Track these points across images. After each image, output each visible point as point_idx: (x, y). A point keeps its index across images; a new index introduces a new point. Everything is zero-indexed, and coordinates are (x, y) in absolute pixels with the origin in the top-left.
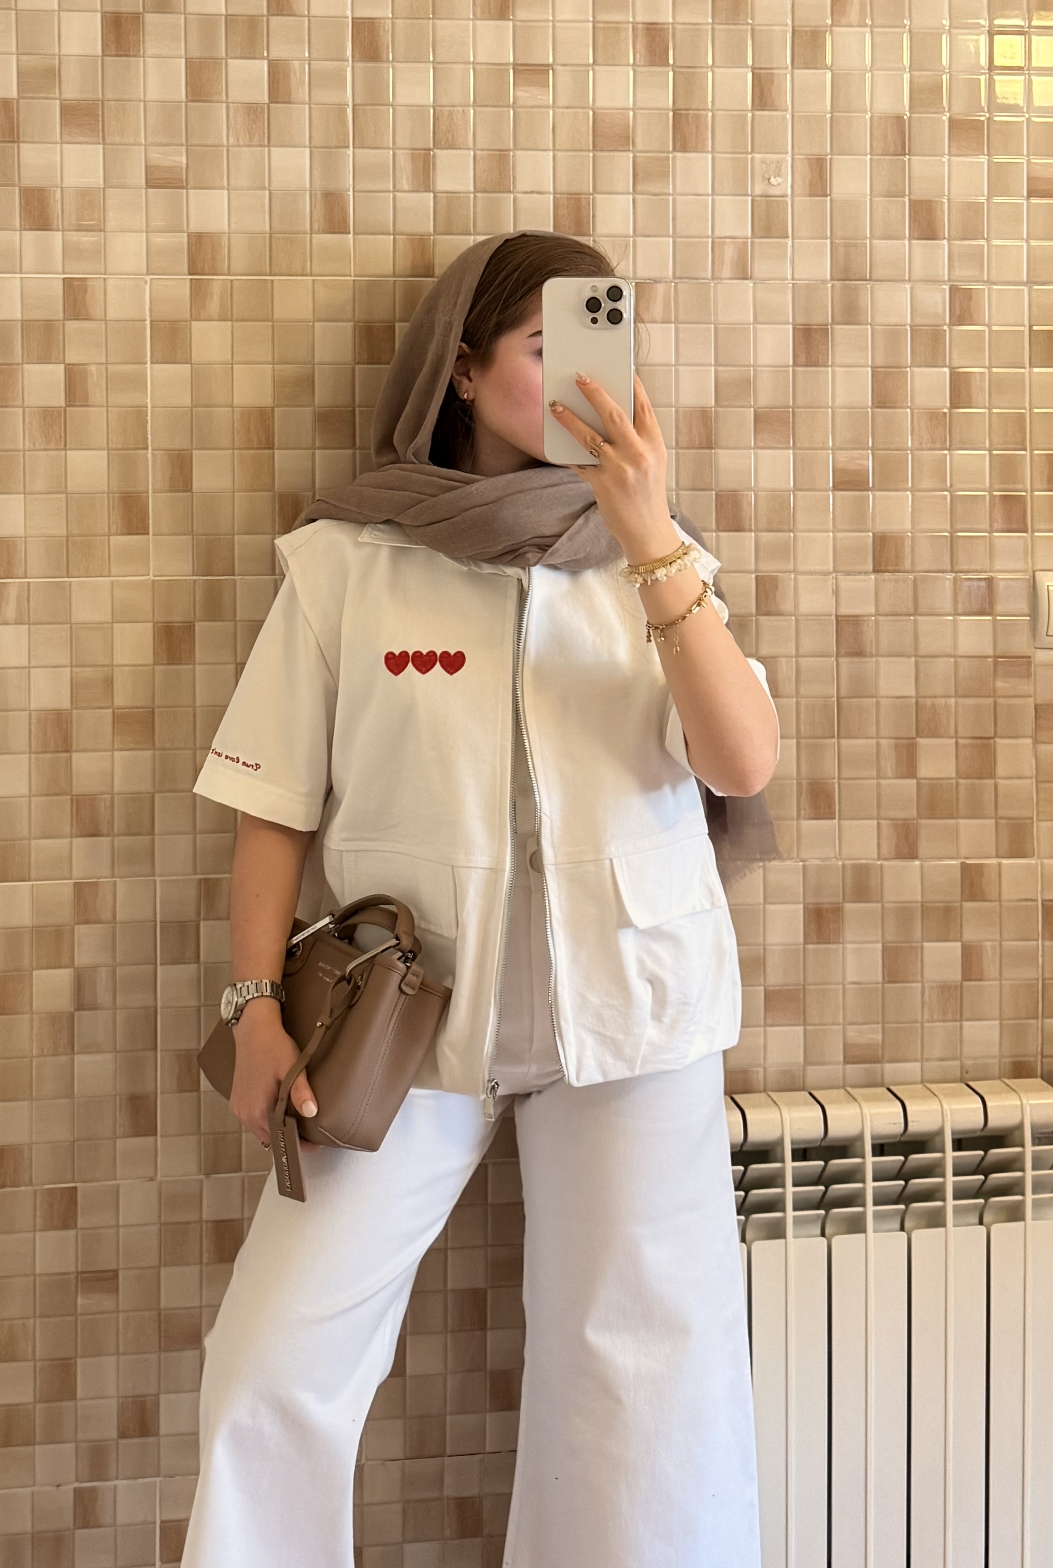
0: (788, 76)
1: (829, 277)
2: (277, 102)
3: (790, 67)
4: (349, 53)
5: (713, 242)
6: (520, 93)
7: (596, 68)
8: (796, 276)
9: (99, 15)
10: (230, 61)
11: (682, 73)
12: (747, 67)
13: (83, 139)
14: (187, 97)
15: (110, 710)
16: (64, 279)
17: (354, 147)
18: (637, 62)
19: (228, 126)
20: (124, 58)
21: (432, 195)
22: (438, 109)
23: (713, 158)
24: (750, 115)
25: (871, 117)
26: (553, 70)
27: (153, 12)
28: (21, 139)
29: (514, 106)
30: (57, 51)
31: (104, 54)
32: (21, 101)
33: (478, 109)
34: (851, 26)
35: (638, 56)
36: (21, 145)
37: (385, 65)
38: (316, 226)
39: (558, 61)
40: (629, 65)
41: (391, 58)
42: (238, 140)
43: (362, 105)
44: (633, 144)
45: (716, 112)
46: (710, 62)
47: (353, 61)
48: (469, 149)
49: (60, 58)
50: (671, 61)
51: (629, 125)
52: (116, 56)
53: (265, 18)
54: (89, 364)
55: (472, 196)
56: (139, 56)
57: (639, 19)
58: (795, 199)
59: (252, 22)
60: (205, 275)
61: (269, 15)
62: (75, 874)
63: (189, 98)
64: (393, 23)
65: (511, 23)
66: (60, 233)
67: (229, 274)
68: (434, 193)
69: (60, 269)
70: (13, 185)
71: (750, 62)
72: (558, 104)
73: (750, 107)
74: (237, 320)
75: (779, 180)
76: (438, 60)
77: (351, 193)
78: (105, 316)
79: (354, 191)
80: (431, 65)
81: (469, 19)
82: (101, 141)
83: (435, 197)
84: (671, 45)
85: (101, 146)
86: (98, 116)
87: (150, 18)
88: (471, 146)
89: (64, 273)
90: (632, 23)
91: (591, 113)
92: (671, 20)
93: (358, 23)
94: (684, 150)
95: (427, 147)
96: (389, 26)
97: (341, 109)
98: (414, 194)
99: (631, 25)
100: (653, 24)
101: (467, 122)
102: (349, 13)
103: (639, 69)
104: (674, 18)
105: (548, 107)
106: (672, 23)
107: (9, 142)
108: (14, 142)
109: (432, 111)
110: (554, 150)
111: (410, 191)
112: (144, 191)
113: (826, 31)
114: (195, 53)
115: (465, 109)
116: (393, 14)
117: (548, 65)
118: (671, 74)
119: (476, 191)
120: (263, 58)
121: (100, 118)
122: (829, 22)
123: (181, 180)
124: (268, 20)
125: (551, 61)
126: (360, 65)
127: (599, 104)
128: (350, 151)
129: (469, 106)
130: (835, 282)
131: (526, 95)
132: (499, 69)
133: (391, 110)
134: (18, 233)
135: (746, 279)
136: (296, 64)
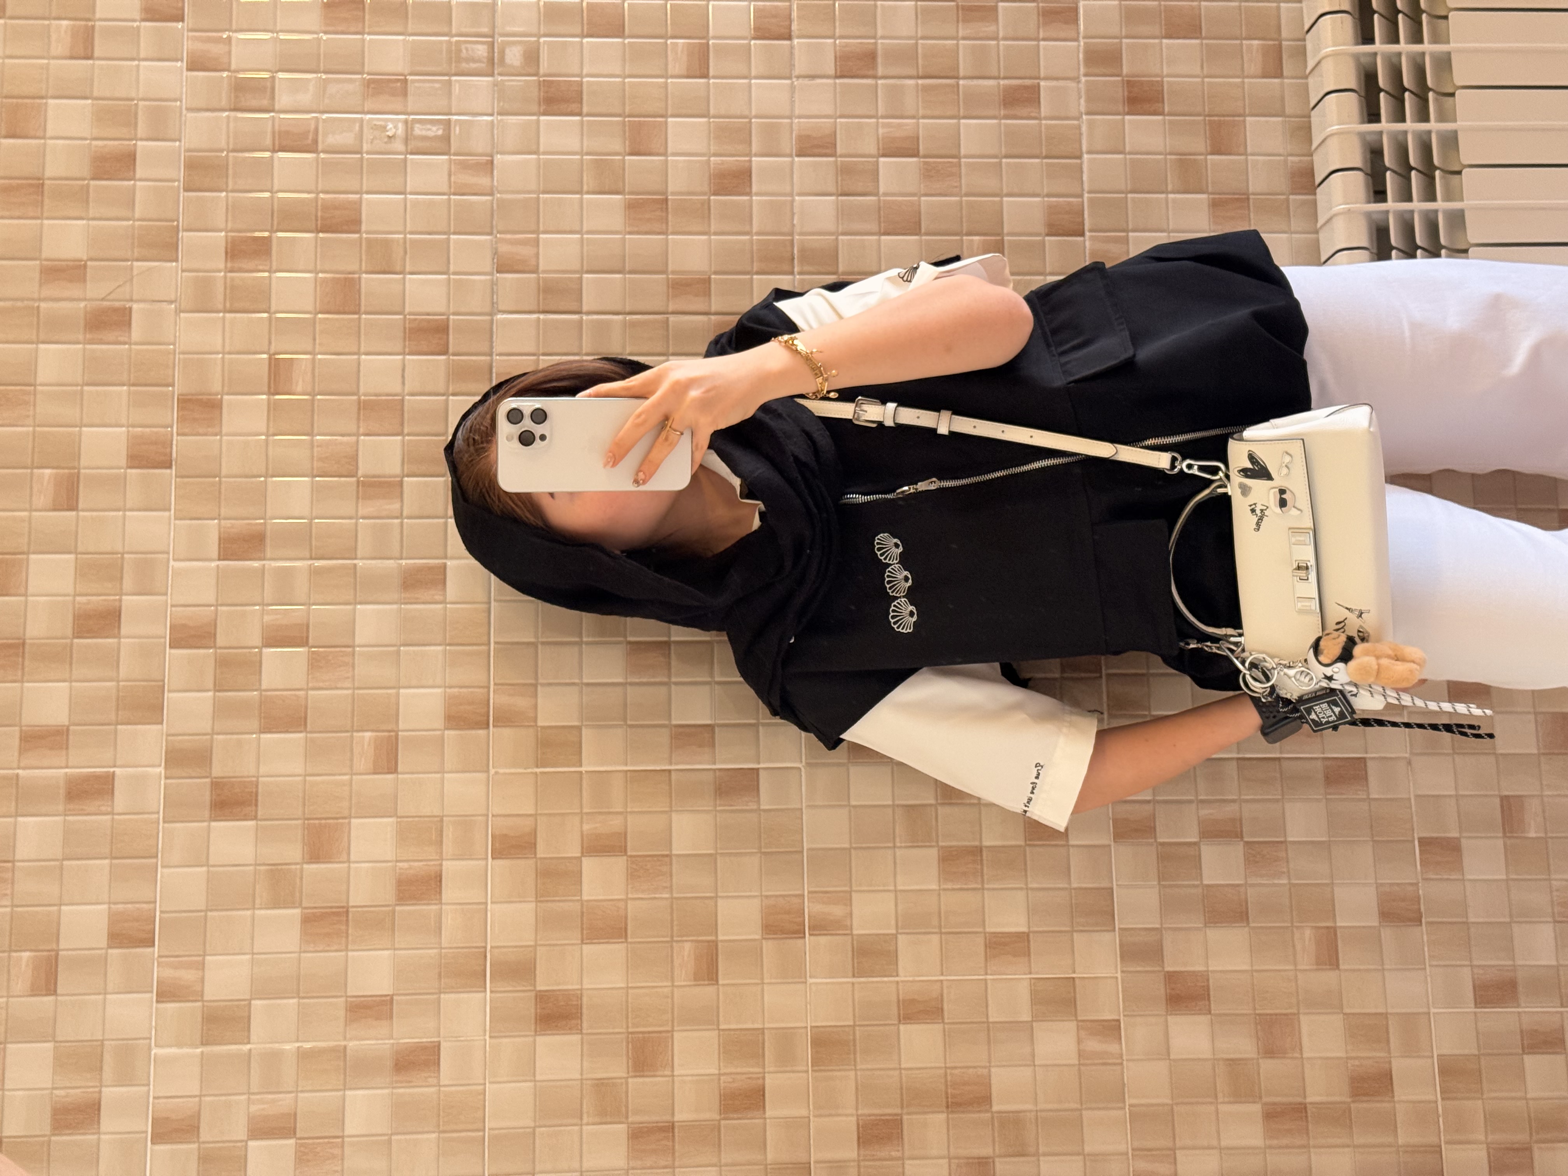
0: (282, 116)
1: (490, 79)
2: (307, 638)
3: (272, 114)
4: (256, 564)
5: (455, 194)
6: (299, 389)
7: (273, 309)
8: (490, 111)
9: (213, 824)
10: (264, 687)
11: (278, 224)
12: (272, 157)
13: (346, 839)
14: (301, 732)
15: (939, 808)
16: (493, 858)
17: (356, 559)
18: (267, 268)
19: (331, 689)
20: (260, 798)
21: (406, 479)
22: (315, 472)
23: (368, 193)
24: (322, 155)
25: (326, 33)
26: (275, 354)
27: (211, 768)
28: (345, 905)
29: (313, 394)
30: (251, 868)
31: (255, 818)
32: (304, 905)
33: (315, 431)
34: (230, 53)
35: (261, 268)
36: (351, 904)
37: (269, 527)
38: (438, 598)
39: (266, 349)
40: (270, 277)
41: (262, 521)
42: (348, 678)
43: (311, 550)
44: (353, 273)
45: (320, 189)
46: (267, 195)
47: (264, 559)
48: (358, 441)
49: (260, 865)
50: (266, 234)
51: (334, 278)
52: (256, 805)
53: (218, 651)
54: (582, 832)
55: (407, 438)
56: (257, 782)
57: (222, 266)
58: (409, 110)
59: (223, 663)
60: (488, 712)
61: (215, 647)
62: (1104, 841)
63: (302, 729)
64: (225, 519)
65: (226, 397)
66: (444, 863)
67: (489, 688)
68: (403, 476)
69: (483, 863)
70: (394, 912)
71: (267, 154)
72: (310, 348)
73: (314, 155)
74: (536, 678)
75: (390, 126)
76: (264, 471)
77: (404, 562)
78: (531, 815)
79: (401, 559)
80: (270, 479)
81: (221, 440)
82: (347, 821)
83: (408, 476)
84: (249, 234)
85: (353, 821)
86: (320, 824)
87: (218, 770)
88: (354, 438)
89: (487, 859)
90: (225, 272)
91: (320, 316)
92: (223, 234)
93: (224, 556)
94: (359, 222)
95: (355, 485)
96: (228, 523)
97: (315, 573)
98: (405, 496)
99: (229, 275)
100: (226, 253)
101: (328, 443)
102: (213, 564)
103: (274, 268)
104: (221, 231)
105: (314, 360)
106: (226, 232)
107: (347, 916)
108: (347, 912)
109: (318, 479)
110: (358, 353)
111: (402, 501)
112: (400, 776)
113: (236, 78)
114: (255, 724)
115: (316, 444)
116: (215, 519)
117: (270, 359)
118: (280, 234)
119: (401, 434)
120: (261, 653)
121: (323, 821)
122: (225, 74)
123: (390, 737)
124: (220, 648)
125: (265, 356)
126: (269, 553)
127: (310, 308)
128: (360, 563)
129: (312, 441)
130: (496, 72)
131: (301, 381)
132: (273, 409)
133: (317, 521)
134: (444, 907)
135: (492, 162)
136: (267, 618)
